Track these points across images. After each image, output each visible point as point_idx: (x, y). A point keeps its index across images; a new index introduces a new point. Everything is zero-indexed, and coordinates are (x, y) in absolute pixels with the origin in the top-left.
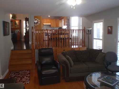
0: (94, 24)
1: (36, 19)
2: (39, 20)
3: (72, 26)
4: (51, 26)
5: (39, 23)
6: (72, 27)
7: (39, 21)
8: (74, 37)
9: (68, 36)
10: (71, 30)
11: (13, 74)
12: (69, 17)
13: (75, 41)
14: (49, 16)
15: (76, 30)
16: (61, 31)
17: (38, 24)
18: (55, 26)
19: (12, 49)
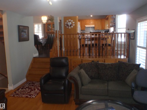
0: (137, 24)
1: (70, 20)
2: (73, 21)
3: (118, 28)
4: (95, 29)
5: (74, 25)
6: (118, 30)
7: (74, 23)
8: (122, 43)
9: (106, 42)
10: (118, 33)
11: (28, 84)
12: (115, 15)
13: (119, 49)
14: (91, 16)
15: (121, 33)
16: (99, 35)
17: (72, 27)
18: (100, 29)
19: (34, 57)
